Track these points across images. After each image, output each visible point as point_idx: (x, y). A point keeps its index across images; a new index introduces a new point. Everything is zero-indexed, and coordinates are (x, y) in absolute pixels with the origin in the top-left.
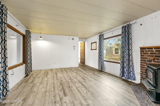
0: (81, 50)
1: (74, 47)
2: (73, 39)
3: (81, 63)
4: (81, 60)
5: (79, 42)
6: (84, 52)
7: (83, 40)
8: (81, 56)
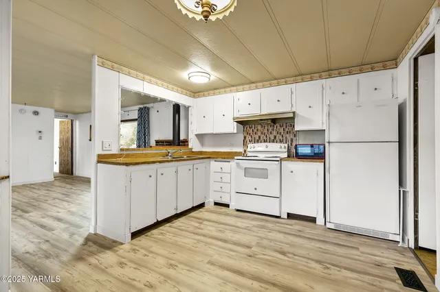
0: (61, 140)
1: (40, 132)
2: (36, 113)
3: (60, 172)
4: (60, 164)
5: (57, 121)
6: (70, 145)
7: (69, 115)
8: (61, 154)
